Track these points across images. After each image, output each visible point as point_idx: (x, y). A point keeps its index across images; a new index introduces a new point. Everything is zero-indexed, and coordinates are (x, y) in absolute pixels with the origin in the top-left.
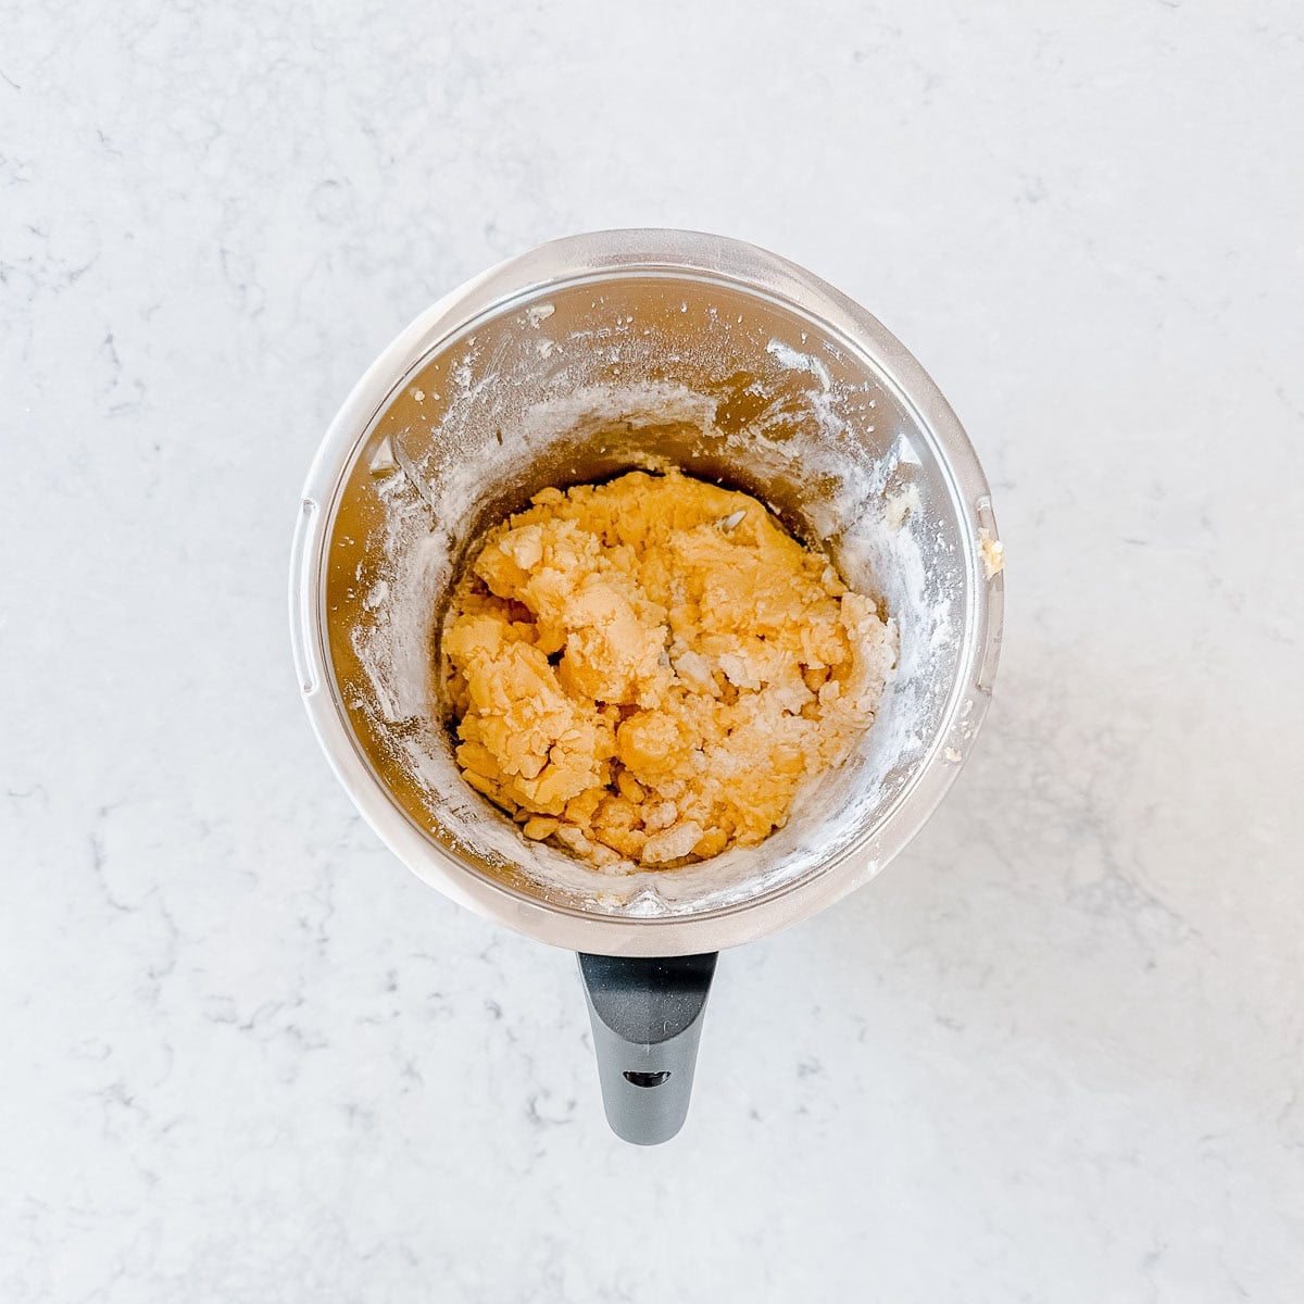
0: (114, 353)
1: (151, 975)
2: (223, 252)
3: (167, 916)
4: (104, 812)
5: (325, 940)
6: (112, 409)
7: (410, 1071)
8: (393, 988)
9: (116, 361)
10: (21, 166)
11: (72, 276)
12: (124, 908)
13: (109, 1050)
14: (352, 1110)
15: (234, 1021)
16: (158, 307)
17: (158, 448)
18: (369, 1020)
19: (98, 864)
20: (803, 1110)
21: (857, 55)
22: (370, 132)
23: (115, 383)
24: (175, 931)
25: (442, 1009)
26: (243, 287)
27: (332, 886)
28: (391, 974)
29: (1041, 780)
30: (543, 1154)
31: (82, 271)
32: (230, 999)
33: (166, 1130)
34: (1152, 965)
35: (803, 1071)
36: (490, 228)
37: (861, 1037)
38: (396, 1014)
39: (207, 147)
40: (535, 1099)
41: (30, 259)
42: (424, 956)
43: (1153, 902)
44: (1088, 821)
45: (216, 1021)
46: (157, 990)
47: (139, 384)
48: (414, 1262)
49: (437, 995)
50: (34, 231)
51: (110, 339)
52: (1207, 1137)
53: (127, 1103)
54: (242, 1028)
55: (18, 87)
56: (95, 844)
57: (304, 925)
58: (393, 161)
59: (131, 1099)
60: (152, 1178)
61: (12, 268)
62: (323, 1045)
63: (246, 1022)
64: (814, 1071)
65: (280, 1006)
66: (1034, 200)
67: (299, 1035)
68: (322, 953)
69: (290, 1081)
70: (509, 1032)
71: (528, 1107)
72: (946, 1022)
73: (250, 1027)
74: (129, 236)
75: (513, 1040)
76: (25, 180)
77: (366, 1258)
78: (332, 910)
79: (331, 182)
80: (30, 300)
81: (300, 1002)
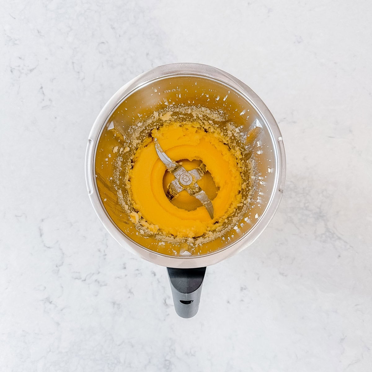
0: (43, 92)
1: (57, 266)
2: (73, 63)
3: (61, 249)
4: (42, 220)
5: (106, 255)
6: (43, 107)
7: (130, 292)
8: (125, 268)
9: (44, 94)
10: (16, 40)
11: (31, 71)
12: (49, 248)
13: (45, 288)
14: (114, 303)
15: (80, 279)
16: (55, 78)
17: (56, 118)
18: (119, 277)
19: (41, 235)
20: (242, 300)
21: (249, 3)
22: (113, 28)
23: (43, 100)
24: (63, 254)
25: (139, 274)
26: (78, 72)
27: (107, 239)
28: (124, 264)
29: (307, 205)
30: (168, 315)
31: (33, 69)
32: (79, 273)
33: (62, 310)
34: (339, 256)
35: (242, 289)
36: (148, 54)
37: (258, 279)
38: (126, 276)
39: (68, 34)
40: (166, 299)
41: (19, 66)
42: (133, 259)
43: (339, 238)
44: (320, 216)
45: (75, 279)
46: (59, 271)
47: (50, 100)
48: (133, 346)
49: (137, 270)
50: (20, 58)
51: (42, 88)
52: (356, 305)
53: (51, 303)
54: (82, 281)
55: (15, 18)
56: (40, 230)
57: (99, 251)
58: (120, 36)
59: (52, 302)
60: (58, 324)
61: (14, 69)
62: (106, 285)
63: (83, 279)
64: (245, 289)
65: (93, 274)
66: (299, 42)
67: (99, 282)
68: (105, 259)
69: (96, 296)
70: (158, 280)
71: (164, 302)
72: (282, 274)
73: (85, 280)
74: (47, 59)
75: (159, 282)
76: (17, 44)
77: (119, 345)
78: (107, 246)
79: (103, 43)
80: (19, 77)
81: (99, 273)
